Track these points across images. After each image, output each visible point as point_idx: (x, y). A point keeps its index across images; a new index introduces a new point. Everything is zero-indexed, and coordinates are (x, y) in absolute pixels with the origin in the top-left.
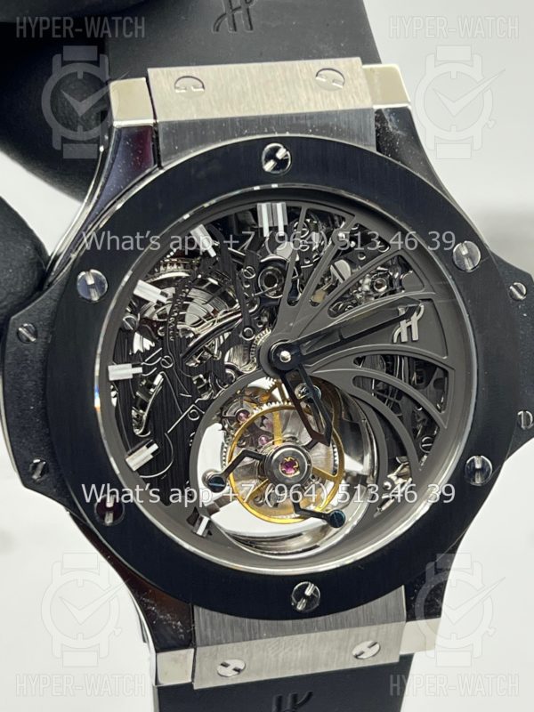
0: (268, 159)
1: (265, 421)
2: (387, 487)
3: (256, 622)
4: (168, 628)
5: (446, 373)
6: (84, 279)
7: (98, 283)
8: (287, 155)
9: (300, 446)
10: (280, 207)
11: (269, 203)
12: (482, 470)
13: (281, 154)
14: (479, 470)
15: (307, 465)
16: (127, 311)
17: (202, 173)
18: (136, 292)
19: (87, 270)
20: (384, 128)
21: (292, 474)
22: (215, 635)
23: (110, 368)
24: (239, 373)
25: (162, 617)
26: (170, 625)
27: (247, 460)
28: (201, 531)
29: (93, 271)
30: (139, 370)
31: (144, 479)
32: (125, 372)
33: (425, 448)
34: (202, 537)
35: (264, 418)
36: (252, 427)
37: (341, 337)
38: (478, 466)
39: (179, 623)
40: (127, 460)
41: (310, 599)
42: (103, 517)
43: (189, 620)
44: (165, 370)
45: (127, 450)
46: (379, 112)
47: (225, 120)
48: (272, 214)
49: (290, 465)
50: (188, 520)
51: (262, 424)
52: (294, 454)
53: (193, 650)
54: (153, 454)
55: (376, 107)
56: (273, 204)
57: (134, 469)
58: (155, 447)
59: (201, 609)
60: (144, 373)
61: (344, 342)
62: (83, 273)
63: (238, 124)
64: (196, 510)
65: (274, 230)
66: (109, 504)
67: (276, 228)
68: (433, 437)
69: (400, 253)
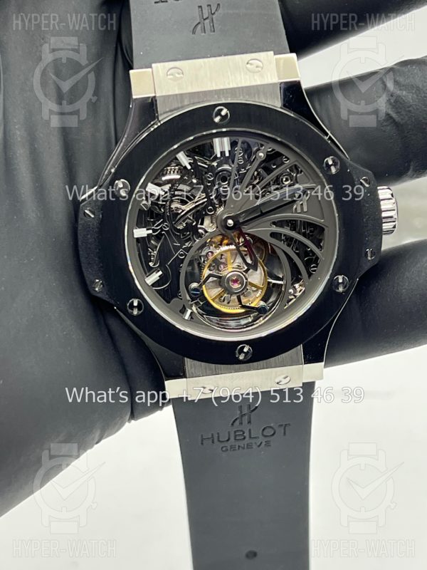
0: (216, 116)
1: (223, 257)
2: (291, 292)
3: (219, 366)
5: (323, 229)
6: (118, 185)
7: (125, 186)
8: (227, 114)
9: (241, 271)
10: (226, 140)
11: (220, 138)
12: (343, 283)
13: (223, 113)
14: (341, 283)
15: (245, 281)
19: (119, 179)
21: (236, 286)
22: (196, 372)
23: (135, 231)
24: (206, 232)
27: (211, 279)
28: (187, 316)
29: (122, 180)
30: (150, 232)
31: (156, 289)
32: (143, 233)
33: (312, 271)
34: (187, 320)
35: (222, 255)
36: (215, 260)
37: (261, 212)
38: (340, 281)
40: (146, 280)
41: (246, 354)
42: (132, 311)
43: (182, 364)
44: (165, 231)
45: (146, 274)
48: (222, 144)
49: (235, 281)
50: (180, 311)
51: (221, 258)
52: (238, 275)
53: (185, 379)
54: (159, 276)
56: (222, 139)
57: (150, 284)
58: (160, 273)
59: (188, 359)
60: (153, 232)
61: (263, 214)
62: (117, 182)
63: (201, 95)
64: (184, 306)
65: (223, 153)
66: (135, 304)
67: (224, 152)
68: (317, 264)
69: (296, 163)
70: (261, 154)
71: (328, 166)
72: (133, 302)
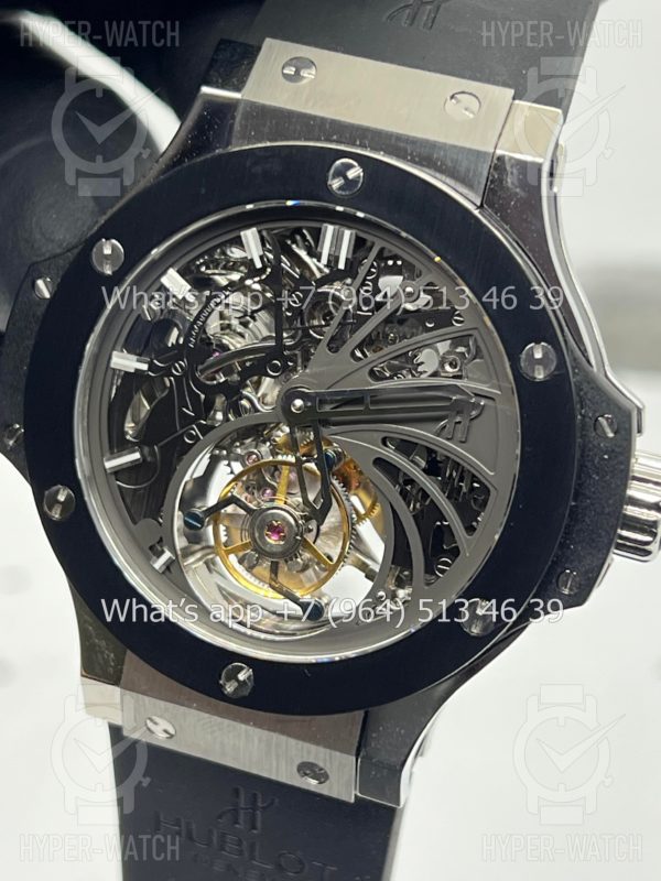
0: (336, 175)
4: (99, 655)
7: (115, 255)
8: (359, 177)
10: (347, 235)
11: (337, 227)
13: (351, 174)
14: (480, 617)
17: (258, 169)
18: (164, 280)
19: (108, 239)
20: (501, 180)
21: (274, 540)
22: (141, 683)
23: (115, 353)
24: (254, 409)
25: (97, 641)
26: (102, 653)
27: (230, 509)
28: (159, 564)
30: (145, 367)
31: (119, 486)
32: (128, 363)
33: (440, 570)
34: (156, 570)
39: (112, 655)
41: (242, 684)
42: (51, 508)
44: (174, 376)
45: (111, 448)
46: (500, 159)
47: (314, 118)
48: (337, 240)
49: (275, 530)
50: (151, 548)
52: (284, 519)
53: (119, 690)
54: (132, 461)
55: (499, 152)
56: (341, 229)
57: (108, 471)
60: (150, 369)
62: (103, 241)
63: (328, 126)
64: (161, 540)
65: (334, 258)
66: (61, 498)
67: (337, 259)
68: (453, 561)
69: (475, 333)
71: (533, 362)
72: (57, 492)
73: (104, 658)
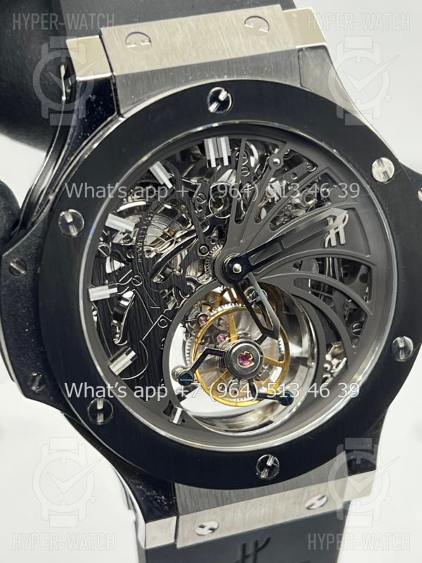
0: (212, 103)
1: (221, 322)
2: (327, 368)
3: (227, 492)
4: (154, 502)
5: (369, 269)
6: (64, 219)
7: (76, 222)
8: (228, 97)
9: (252, 341)
10: (224, 142)
11: (214, 139)
12: (404, 348)
13: (223, 96)
14: (402, 348)
15: (260, 356)
16: (100, 241)
17: (158, 118)
18: (107, 224)
19: (66, 210)
20: (306, 65)
21: (248, 365)
22: (194, 505)
23: (90, 290)
24: (198, 285)
25: (148, 493)
26: (156, 500)
27: (209, 357)
28: (176, 419)
29: (71, 210)
30: (115, 290)
31: (124, 380)
32: (103, 293)
33: (356, 333)
34: (176, 424)
35: (220, 319)
36: (211, 328)
37: (282, 247)
38: (401, 346)
39: (163, 497)
40: (111, 367)
41: (271, 468)
42: (95, 418)
43: (171, 494)
44: (136, 288)
45: (109, 357)
46: (301, 51)
48: (217, 148)
49: (245, 358)
50: (165, 412)
51: (219, 325)
52: (248, 348)
53: (175, 518)
54: (131, 360)
55: (298, 47)
56: (218, 139)
57: (117, 374)
58: (133, 354)
59: (180, 485)
60: (118, 291)
61: (285, 252)
62: (63, 213)
63: (183, 72)
64: (170, 402)
65: (219, 160)
66: (100, 406)
67: (222, 159)
68: (362, 323)
69: (327, 171)
70: (276, 160)
72: (96, 404)
73: (158, 503)
